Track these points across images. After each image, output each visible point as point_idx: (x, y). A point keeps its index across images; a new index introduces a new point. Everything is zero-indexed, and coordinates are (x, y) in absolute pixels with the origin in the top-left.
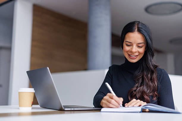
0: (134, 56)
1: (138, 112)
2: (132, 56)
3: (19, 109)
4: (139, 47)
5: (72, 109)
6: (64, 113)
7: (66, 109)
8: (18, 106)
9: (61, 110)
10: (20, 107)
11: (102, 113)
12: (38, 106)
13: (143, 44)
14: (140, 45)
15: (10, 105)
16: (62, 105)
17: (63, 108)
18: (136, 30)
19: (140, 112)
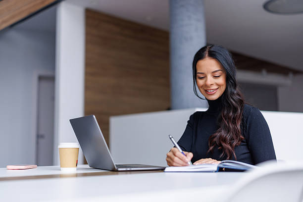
0: (212, 91)
1: (212, 172)
2: (209, 91)
3: (60, 170)
4: (215, 77)
5: (128, 169)
6: (117, 174)
7: (120, 169)
8: (59, 166)
9: (114, 171)
10: (62, 168)
11: (166, 173)
12: (87, 166)
13: (220, 72)
14: (217, 74)
15: (56, 165)
16: (115, 164)
17: (116, 168)
18: (207, 55)
19: (216, 172)
